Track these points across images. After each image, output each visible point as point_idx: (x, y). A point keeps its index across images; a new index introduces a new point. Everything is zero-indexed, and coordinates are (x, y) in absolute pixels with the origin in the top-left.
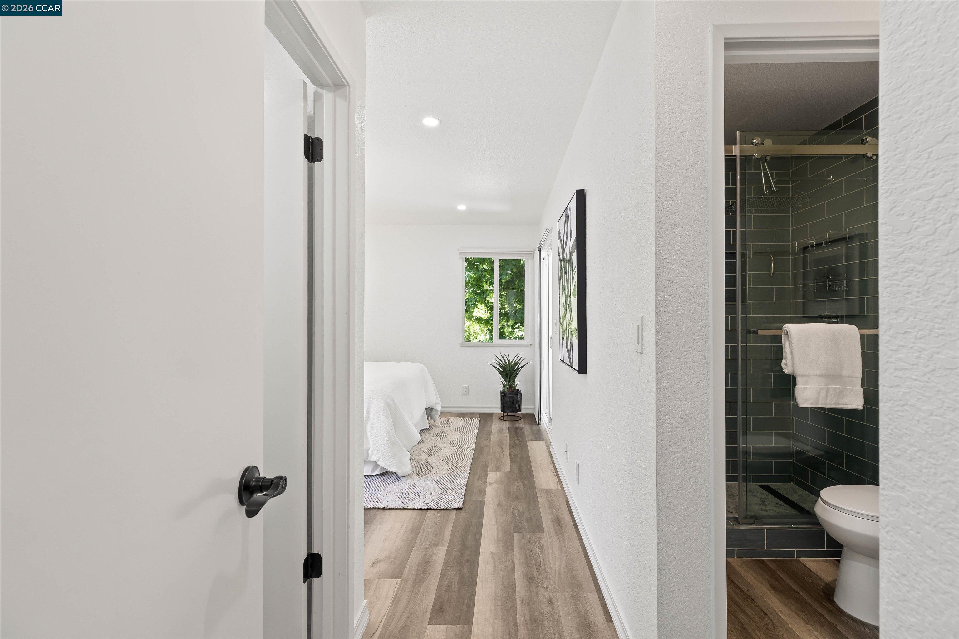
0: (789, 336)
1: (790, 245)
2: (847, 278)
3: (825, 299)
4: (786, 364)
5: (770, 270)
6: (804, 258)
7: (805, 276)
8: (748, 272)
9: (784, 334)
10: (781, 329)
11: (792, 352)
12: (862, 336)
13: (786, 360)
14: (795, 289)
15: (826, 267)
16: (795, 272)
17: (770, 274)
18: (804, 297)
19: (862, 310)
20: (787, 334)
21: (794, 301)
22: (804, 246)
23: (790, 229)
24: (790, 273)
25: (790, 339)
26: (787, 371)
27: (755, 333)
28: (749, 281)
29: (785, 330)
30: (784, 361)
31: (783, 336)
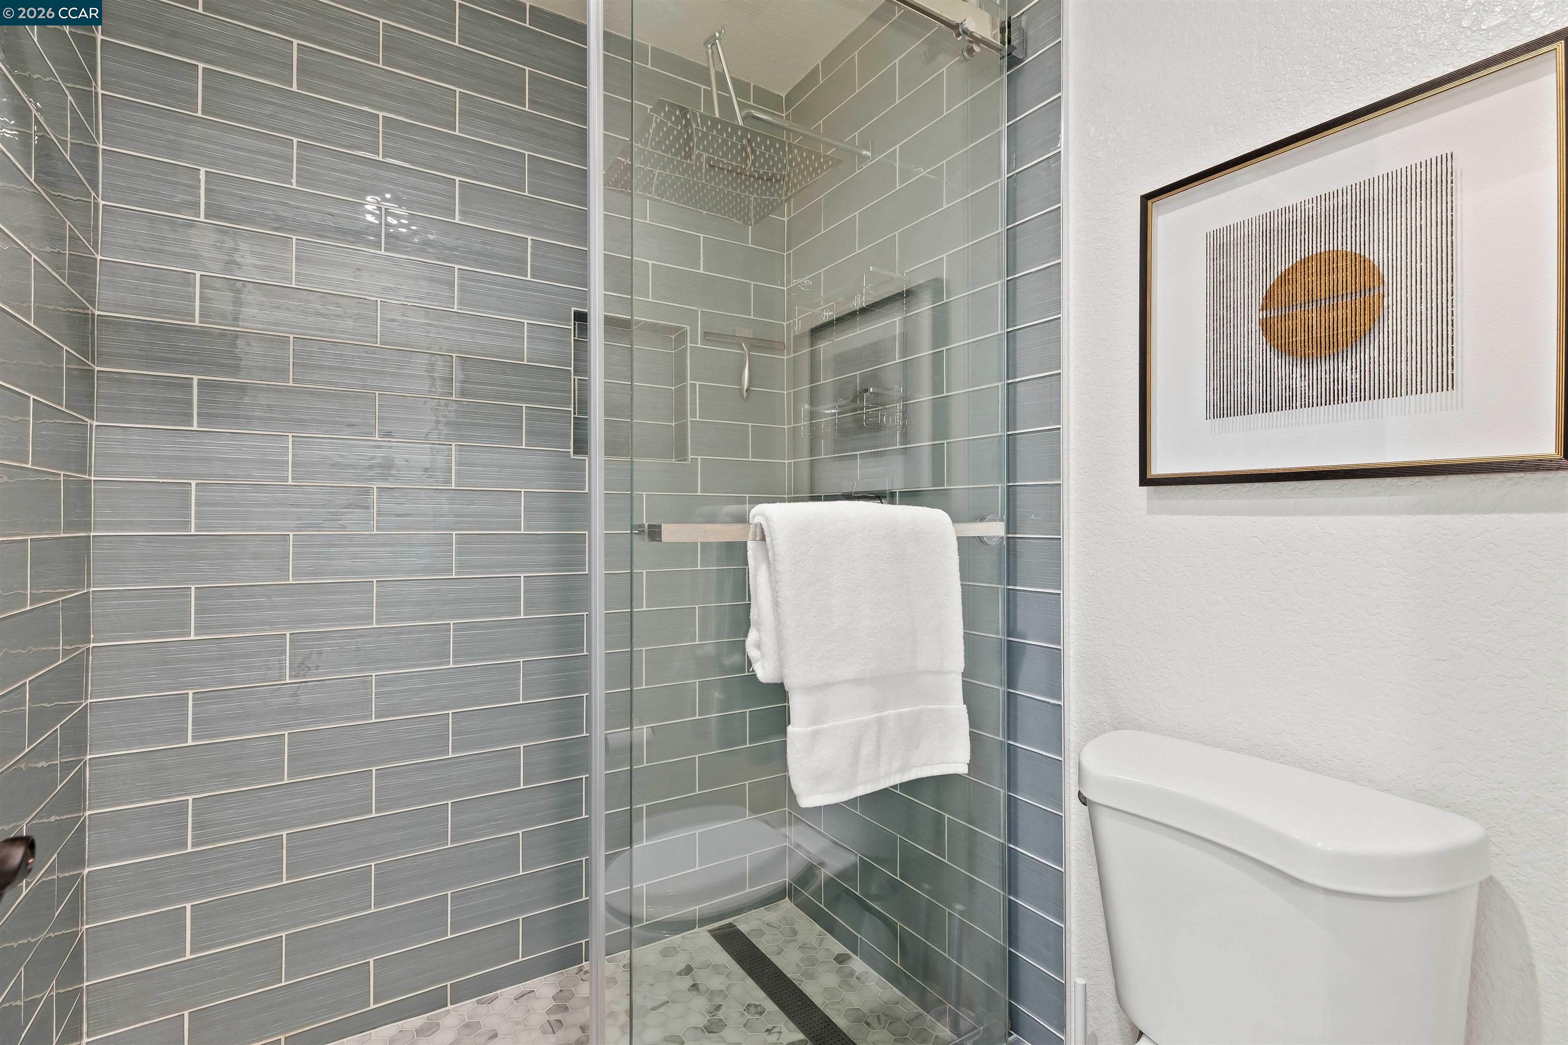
0: (769, 547)
1: (785, 326)
2: (905, 399)
3: (855, 453)
4: (758, 646)
5: (740, 382)
6: (813, 355)
7: (814, 396)
8: (689, 382)
9: (754, 539)
10: (743, 519)
11: (776, 604)
12: (962, 541)
13: (759, 630)
14: (795, 431)
15: (857, 373)
16: (794, 392)
17: (741, 390)
18: (813, 451)
19: (938, 475)
20: (763, 539)
21: (792, 461)
22: (813, 326)
23: (785, 289)
24: (783, 394)
25: (770, 555)
26: (764, 672)
27: (654, 533)
28: (693, 403)
29: (757, 524)
30: (753, 635)
31: (751, 545)
